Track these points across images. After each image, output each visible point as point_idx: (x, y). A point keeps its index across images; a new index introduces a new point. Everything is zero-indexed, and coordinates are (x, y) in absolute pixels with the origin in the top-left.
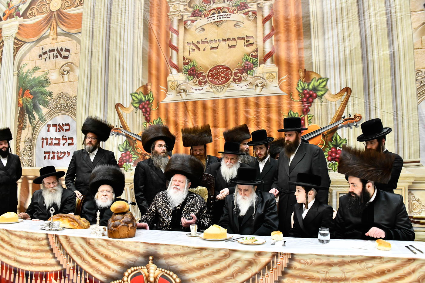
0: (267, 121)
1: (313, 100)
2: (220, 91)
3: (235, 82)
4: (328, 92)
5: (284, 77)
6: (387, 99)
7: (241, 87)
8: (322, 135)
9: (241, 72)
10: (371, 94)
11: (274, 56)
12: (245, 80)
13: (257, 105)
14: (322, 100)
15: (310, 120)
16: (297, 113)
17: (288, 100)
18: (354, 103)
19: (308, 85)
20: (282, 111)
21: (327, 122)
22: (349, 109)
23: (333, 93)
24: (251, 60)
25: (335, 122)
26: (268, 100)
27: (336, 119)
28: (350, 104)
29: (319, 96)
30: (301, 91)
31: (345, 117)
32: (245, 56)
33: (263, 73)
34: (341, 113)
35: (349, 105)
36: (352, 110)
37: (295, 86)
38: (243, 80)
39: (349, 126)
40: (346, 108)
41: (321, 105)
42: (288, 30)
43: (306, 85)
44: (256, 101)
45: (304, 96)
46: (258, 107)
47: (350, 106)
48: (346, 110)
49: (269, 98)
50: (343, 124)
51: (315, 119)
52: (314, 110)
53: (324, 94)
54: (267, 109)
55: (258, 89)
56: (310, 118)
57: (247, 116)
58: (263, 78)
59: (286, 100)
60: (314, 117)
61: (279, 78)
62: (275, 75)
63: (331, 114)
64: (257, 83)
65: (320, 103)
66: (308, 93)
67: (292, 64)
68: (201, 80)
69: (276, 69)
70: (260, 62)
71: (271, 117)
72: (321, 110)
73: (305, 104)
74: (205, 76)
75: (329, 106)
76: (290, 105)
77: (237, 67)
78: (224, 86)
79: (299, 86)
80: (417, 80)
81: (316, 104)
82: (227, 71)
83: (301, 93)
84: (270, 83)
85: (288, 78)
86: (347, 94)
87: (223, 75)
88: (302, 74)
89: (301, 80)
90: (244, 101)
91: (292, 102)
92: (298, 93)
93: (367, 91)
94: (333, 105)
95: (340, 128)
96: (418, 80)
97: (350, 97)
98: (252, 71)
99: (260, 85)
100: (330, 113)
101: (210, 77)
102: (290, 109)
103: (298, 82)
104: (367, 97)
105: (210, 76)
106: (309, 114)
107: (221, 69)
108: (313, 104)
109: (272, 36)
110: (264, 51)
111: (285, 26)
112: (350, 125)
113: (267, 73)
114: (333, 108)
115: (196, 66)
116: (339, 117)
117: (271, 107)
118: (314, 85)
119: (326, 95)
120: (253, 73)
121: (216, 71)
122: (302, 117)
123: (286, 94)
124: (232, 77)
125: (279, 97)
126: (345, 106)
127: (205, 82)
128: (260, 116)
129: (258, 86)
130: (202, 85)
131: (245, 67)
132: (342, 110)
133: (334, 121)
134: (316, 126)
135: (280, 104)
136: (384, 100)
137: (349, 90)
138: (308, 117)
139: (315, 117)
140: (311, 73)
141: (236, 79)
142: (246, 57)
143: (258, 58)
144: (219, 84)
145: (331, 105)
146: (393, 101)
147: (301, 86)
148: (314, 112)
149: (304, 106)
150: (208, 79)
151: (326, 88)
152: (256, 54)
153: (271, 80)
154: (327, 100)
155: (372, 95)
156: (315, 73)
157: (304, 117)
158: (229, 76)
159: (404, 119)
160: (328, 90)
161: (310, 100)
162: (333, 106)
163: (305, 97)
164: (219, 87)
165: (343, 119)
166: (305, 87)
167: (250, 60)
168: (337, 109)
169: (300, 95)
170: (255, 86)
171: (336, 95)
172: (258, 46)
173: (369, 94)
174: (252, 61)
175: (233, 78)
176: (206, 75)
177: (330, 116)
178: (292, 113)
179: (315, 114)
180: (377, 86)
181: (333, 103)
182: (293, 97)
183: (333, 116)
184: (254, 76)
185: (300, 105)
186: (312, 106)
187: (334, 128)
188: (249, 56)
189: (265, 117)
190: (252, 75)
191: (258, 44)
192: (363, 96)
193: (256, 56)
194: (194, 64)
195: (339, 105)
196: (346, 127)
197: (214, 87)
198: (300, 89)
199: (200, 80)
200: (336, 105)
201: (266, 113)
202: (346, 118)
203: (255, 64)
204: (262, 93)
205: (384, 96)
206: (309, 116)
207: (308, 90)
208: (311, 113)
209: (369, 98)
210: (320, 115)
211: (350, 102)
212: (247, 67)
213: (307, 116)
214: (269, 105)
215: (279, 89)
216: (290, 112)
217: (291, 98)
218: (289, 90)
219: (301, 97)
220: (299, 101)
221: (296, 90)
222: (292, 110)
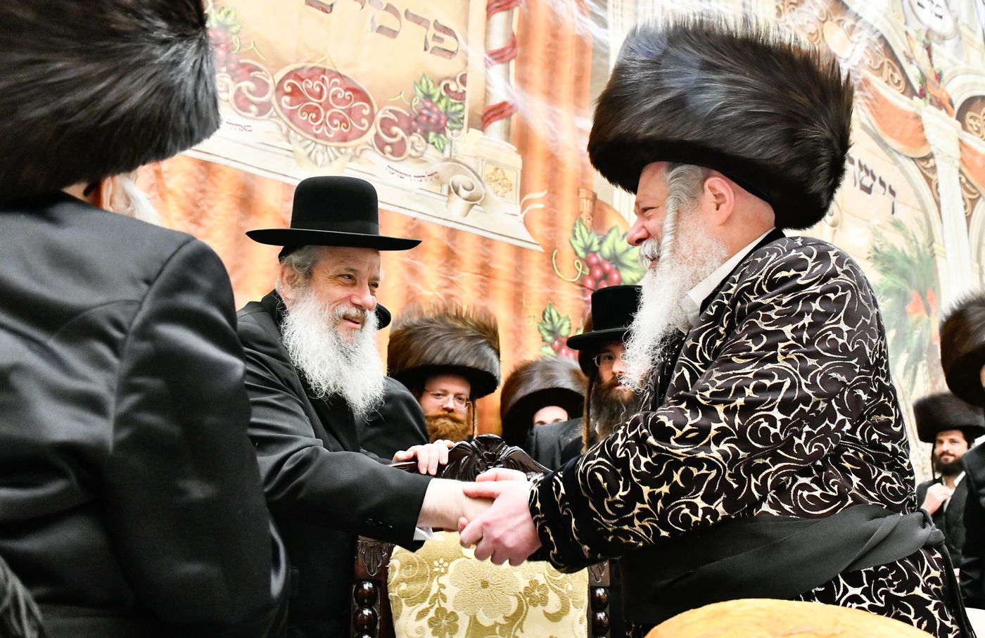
2: (320, 162)
3: (382, 150)
5: (538, 195)
7: (402, 175)
9: (405, 125)
11: (514, 117)
12: (419, 159)
13: (450, 256)
16: (567, 318)
17: (544, 271)
19: (601, 243)
20: (527, 300)
24: (443, 102)
26: (486, 249)
32: (424, 81)
33: (476, 157)
37: (566, 235)
38: (410, 156)
42: (552, 65)
43: (596, 242)
44: (446, 242)
45: (587, 272)
46: (453, 265)
49: (488, 246)
54: (481, 280)
55: (459, 204)
57: (413, 284)
58: (475, 174)
59: (540, 267)
61: (523, 193)
62: (514, 177)
64: (456, 184)
66: (599, 265)
67: (562, 165)
68: (249, 92)
69: (517, 161)
70: (470, 120)
74: (266, 85)
76: (548, 286)
77: (394, 104)
78: (338, 149)
79: (575, 237)
82: (356, 100)
83: (580, 259)
84: (497, 198)
85: (549, 200)
87: (338, 109)
88: (586, 206)
89: (581, 220)
90: (405, 228)
91: (555, 279)
92: (574, 256)
98: (442, 136)
99: (464, 193)
101: (287, 99)
102: (550, 299)
103: (575, 225)
105: (287, 94)
107: (335, 84)
109: (509, 61)
110: (487, 95)
111: (549, 50)
113: (489, 162)
115: (234, 29)
117: (494, 277)
118: (614, 249)
120: (444, 145)
121: (313, 85)
123: (541, 249)
124: (372, 132)
125: (519, 252)
127: (264, 109)
129: (457, 192)
130: (246, 110)
131: (421, 114)
135: (522, 277)
140: (607, 210)
141: (388, 144)
142: (428, 87)
143: (467, 104)
144: (316, 136)
147: (583, 238)
150: (279, 101)
152: (460, 91)
153: (499, 188)
156: (619, 214)
158: (364, 121)
163: (591, 273)
164: (319, 147)
166: (592, 243)
167: (439, 101)
169: (578, 264)
170: (450, 192)
172: (469, 68)
174: (446, 107)
175: (377, 135)
176: (270, 82)
178: (554, 315)
182: (560, 266)
184: (447, 154)
185: (576, 295)
188: (439, 84)
190: (443, 151)
191: (470, 61)
193: (461, 97)
194: (229, 20)
197: (299, 138)
198: (578, 245)
199: (245, 91)
201: (477, 294)
203: (454, 118)
204: (468, 220)
207: (598, 255)
212: (429, 118)
214: (490, 267)
215: (522, 225)
216: (550, 309)
217: (553, 265)
218: (550, 238)
219: (582, 273)
220: (574, 282)
221: (568, 245)
222: (554, 304)
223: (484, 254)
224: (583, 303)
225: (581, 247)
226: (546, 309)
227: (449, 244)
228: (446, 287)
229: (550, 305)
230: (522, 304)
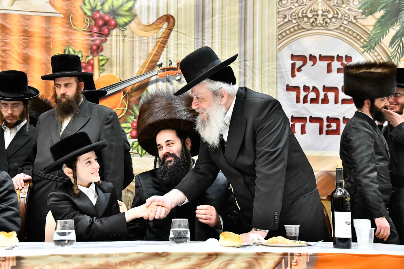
0: (24, 60)
1: (109, 30)
4: (136, 20)
6: (230, 40)
8: (122, 93)
10: (206, 30)
13: (4, 29)
14: (127, 32)
15: (103, 65)
16: (80, 52)
17: (64, 27)
18: (179, 42)
19: (102, 5)
20: (53, 45)
21: (132, 72)
22: (170, 52)
23: (145, 22)
25: (145, 72)
26: (26, 21)
27: (147, 68)
28: (172, 44)
29: (120, 26)
30: (89, 13)
31: (162, 64)
34: (157, 57)
35: (170, 45)
36: (174, 54)
37: (78, 3)
39: (168, 81)
40: (165, 49)
41: (124, 41)
43: (99, 4)
44: (1, 22)
45: (93, 23)
46: (6, 34)
47: (172, 48)
48: (164, 53)
49: (27, 19)
50: (158, 77)
51: (111, 65)
52: (111, 49)
53: (130, 22)
54: (24, 39)
56: (103, 62)
59: (62, 26)
60: (109, 61)
63: (140, 58)
65: (121, 38)
66: (101, 18)
71: (30, 54)
72: (123, 50)
73: (96, 38)
75: (137, 44)
76: (68, 36)
79: (85, 4)
80: (278, 12)
81: (114, 38)
83: (88, 16)
86: (168, 26)
91: (72, 31)
92: (84, 16)
93: (201, 24)
94: (144, 43)
95: (153, 82)
96: (280, 13)
97: (172, 33)
100: (137, 57)
102: (68, 43)
104: (200, 34)
106: (102, 56)
108: (109, 38)
112: (170, 79)
114: (143, 47)
116: (153, 64)
117: (32, 36)
118: (112, 6)
119: (133, 25)
122: (88, 59)
123: (62, 16)
125: (48, 19)
126: (164, 47)
128: (9, 50)
132: (158, 52)
133: (144, 70)
134: (113, 77)
135: (50, 33)
136: (227, 42)
137: (171, 20)
138: (99, 61)
139: (111, 61)
145: (141, 43)
146: (240, 44)
147: (90, 4)
148: (111, 53)
149: (93, 41)
151: (133, 12)
154: (133, 33)
155: (208, 31)
157: (92, 59)
159: (256, 75)
160: (135, 16)
161: (104, 30)
162: (143, 45)
163: (96, 24)
165: (158, 69)
166: (96, 6)
168: (150, 50)
169: (87, 20)
171: (149, 26)
173: (203, 30)
177: (137, 62)
178: (71, 50)
179: (111, 56)
180: (217, 17)
181: (144, 40)
182: (75, 23)
183: (143, 61)
185: (87, 38)
186: (108, 43)
187: (143, 83)
189: (19, 54)
192: (193, 32)
195: (153, 44)
196: (163, 82)
200: (148, 43)
201: (22, 47)
202: (164, 66)
204: (13, 7)
205: (227, 35)
206: (101, 58)
207: (101, 12)
208: (105, 53)
209: (202, 36)
210: (121, 59)
211: (171, 41)
213: (99, 59)
214: (28, 31)
215: (49, 4)
216: (68, 48)
217: (70, 23)
218: (67, 8)
219: (89, 25)
220: (84, 31)
221: (79, 9)
222: (71, 45)
223: (25, 25)
224: (91, 41)
225: (88, 9)
226: (66, 49)
227: (3, 23)
228: (2, 46)
229: (68, 46)
230: (50, 48)
